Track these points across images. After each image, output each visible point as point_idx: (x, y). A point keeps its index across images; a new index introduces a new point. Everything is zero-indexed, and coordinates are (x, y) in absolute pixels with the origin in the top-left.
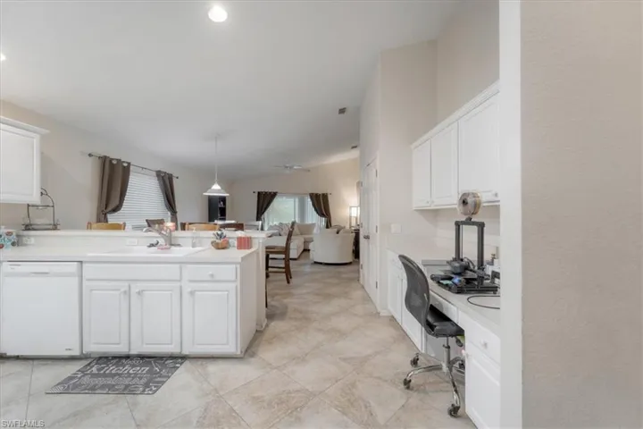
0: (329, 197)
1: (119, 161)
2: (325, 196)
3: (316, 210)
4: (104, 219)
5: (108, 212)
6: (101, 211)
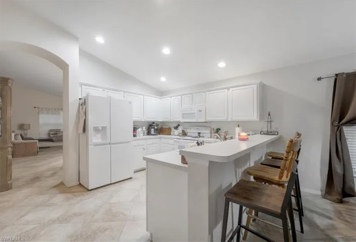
4: (336, 131)
5: (344, 124)
6: (332, 123)
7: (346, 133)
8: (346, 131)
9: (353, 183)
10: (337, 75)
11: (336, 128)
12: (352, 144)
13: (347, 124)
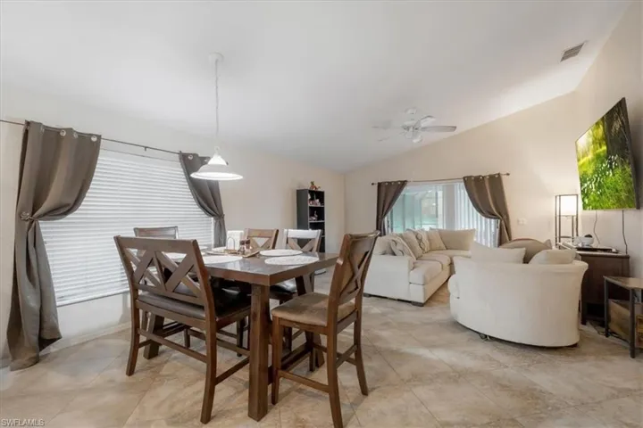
0: (505, 179)
1: (70, 131)
2: (496, 181)
3: (476, 205)
4: (26, 229)
5: (40, 217)
6: (19, 215)
7: (45, 233)
8: (45, 228)
9: (56, 318)
10: (28, 123)
11: (28, 223)
12: (54, 251)
13: (46, 217)
